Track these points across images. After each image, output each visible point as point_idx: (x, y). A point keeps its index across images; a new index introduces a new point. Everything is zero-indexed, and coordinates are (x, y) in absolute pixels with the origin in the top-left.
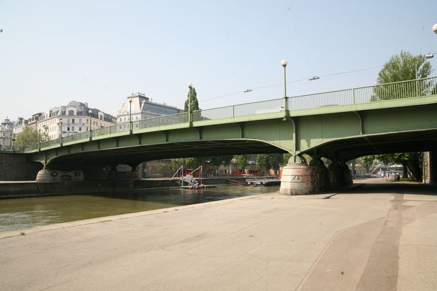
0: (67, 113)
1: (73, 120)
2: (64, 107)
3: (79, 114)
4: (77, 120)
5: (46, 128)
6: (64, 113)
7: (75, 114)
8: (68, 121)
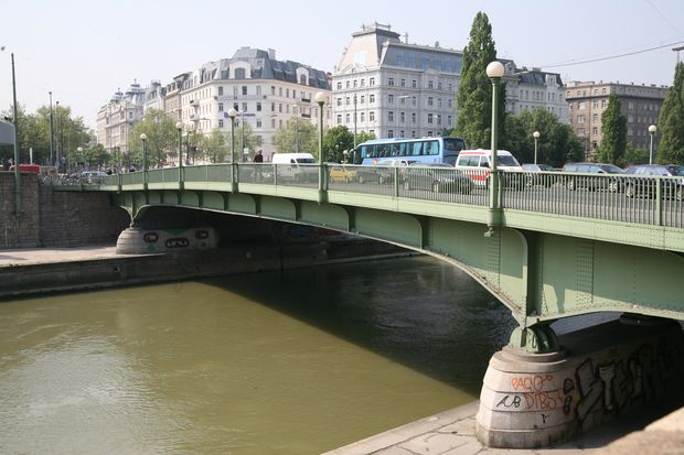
0: (232, 75)
1: (245, 90)
2: (227, 62)
3: (256, 74)
4: (252, 90)
5: (196, 106)
6: (225, 75)
7: (248, 75)
8: (235, 90)
